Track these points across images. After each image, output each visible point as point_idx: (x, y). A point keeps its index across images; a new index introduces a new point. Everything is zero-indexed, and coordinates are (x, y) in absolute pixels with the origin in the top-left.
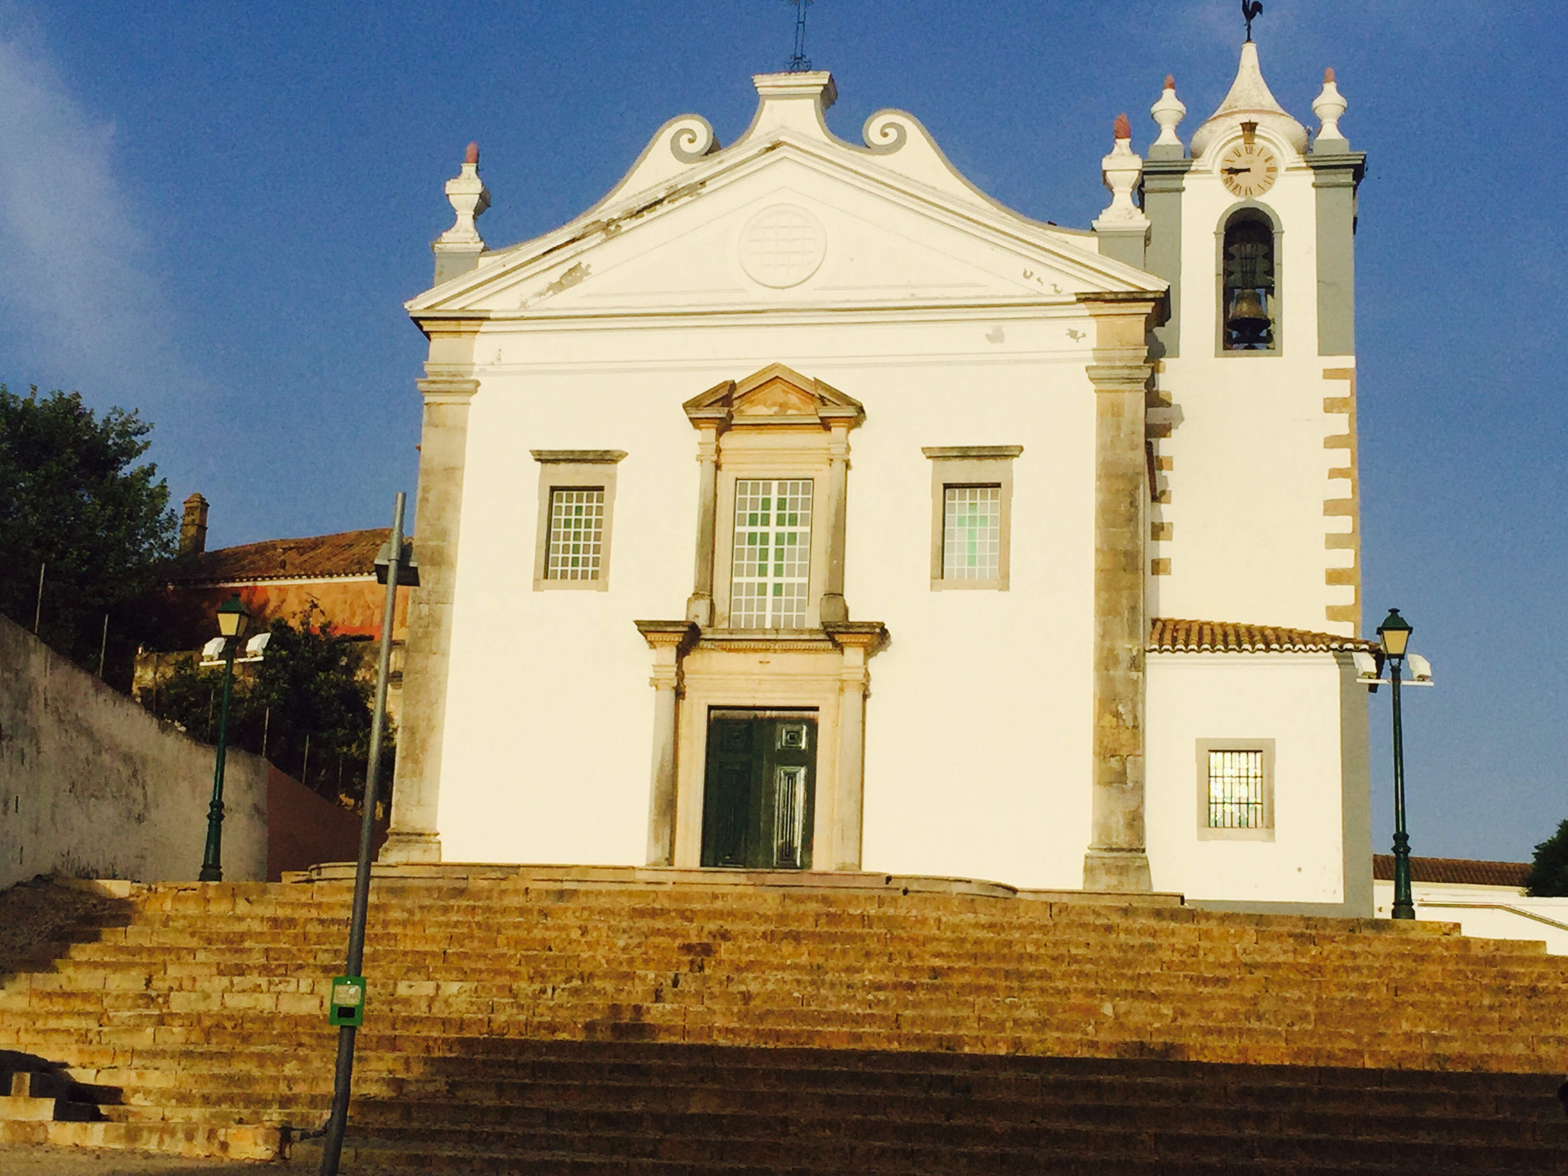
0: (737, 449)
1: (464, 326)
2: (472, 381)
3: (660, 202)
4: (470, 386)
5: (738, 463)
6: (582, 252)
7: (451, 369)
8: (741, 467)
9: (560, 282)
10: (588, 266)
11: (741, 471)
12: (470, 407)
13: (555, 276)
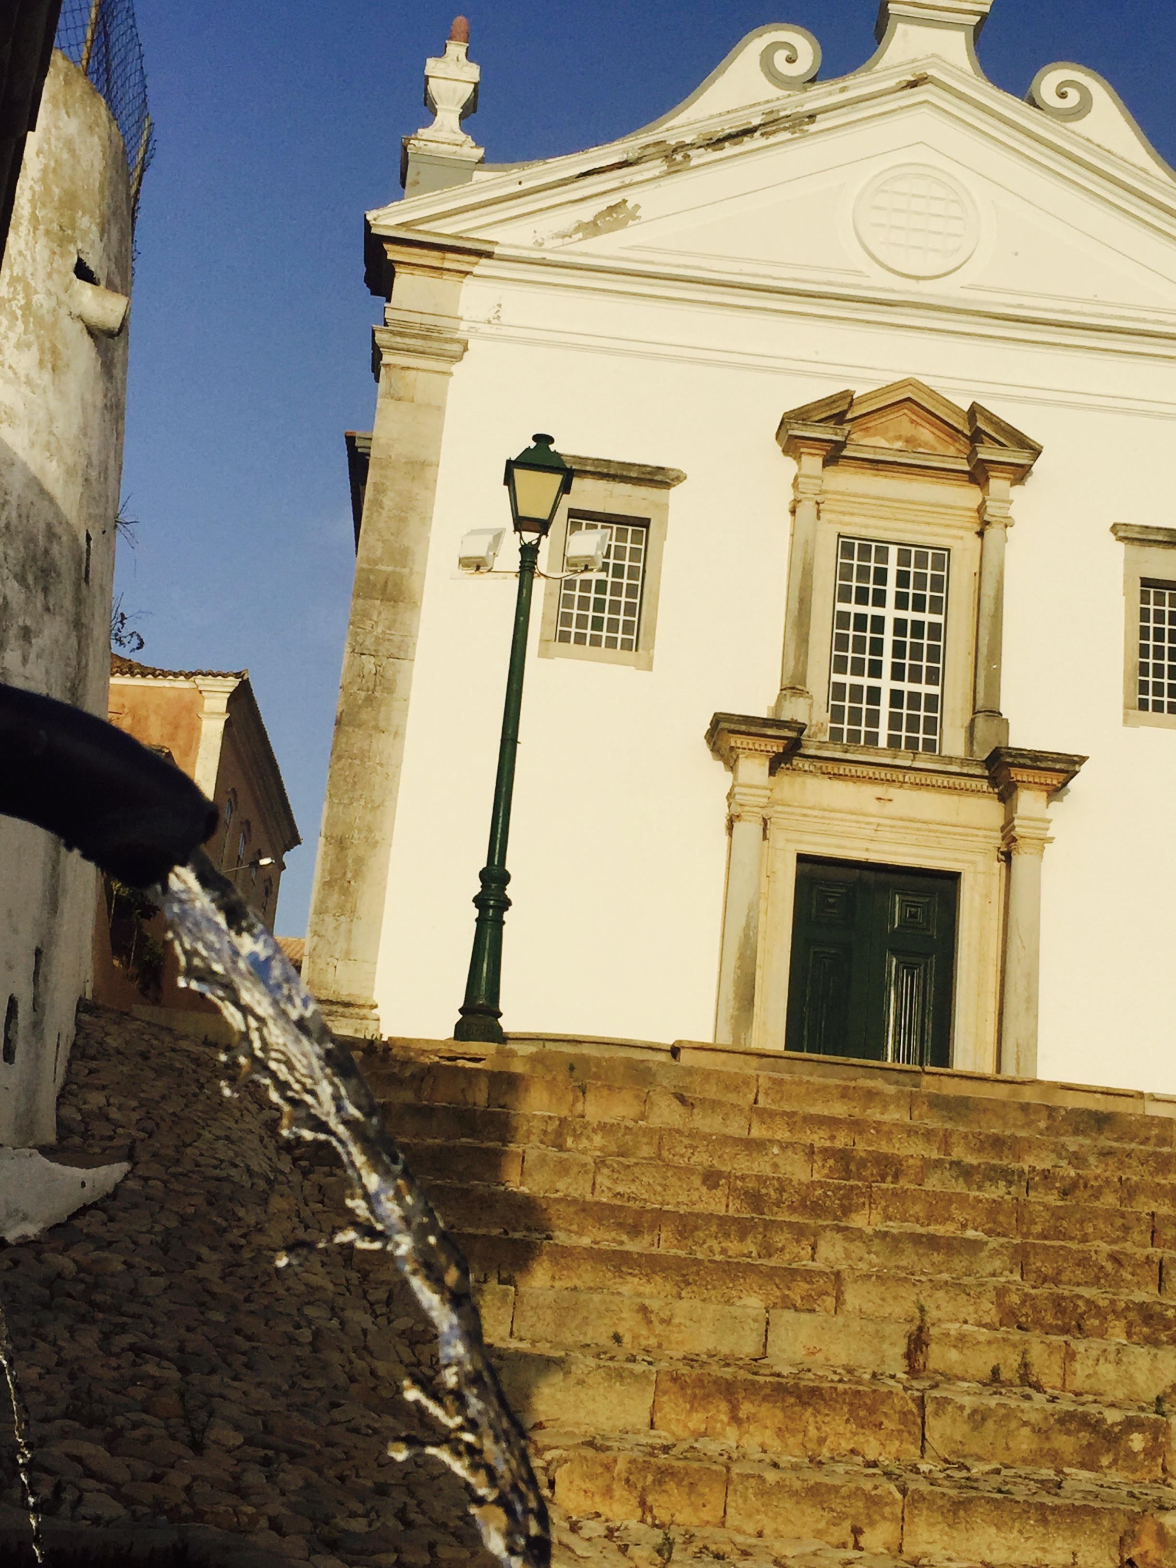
0: (842, 494)
1: (452, 261)
2: (458, 341)
3: (749, 132)
4: (456, 348)
5: (843, 513)
6: (630, 185)
7: (428, 320)
8: (847, 518)
9: (594, 223)
10: (637, 207)
11: (847, 525)
12: (452, 379)
13: (587, 212)
